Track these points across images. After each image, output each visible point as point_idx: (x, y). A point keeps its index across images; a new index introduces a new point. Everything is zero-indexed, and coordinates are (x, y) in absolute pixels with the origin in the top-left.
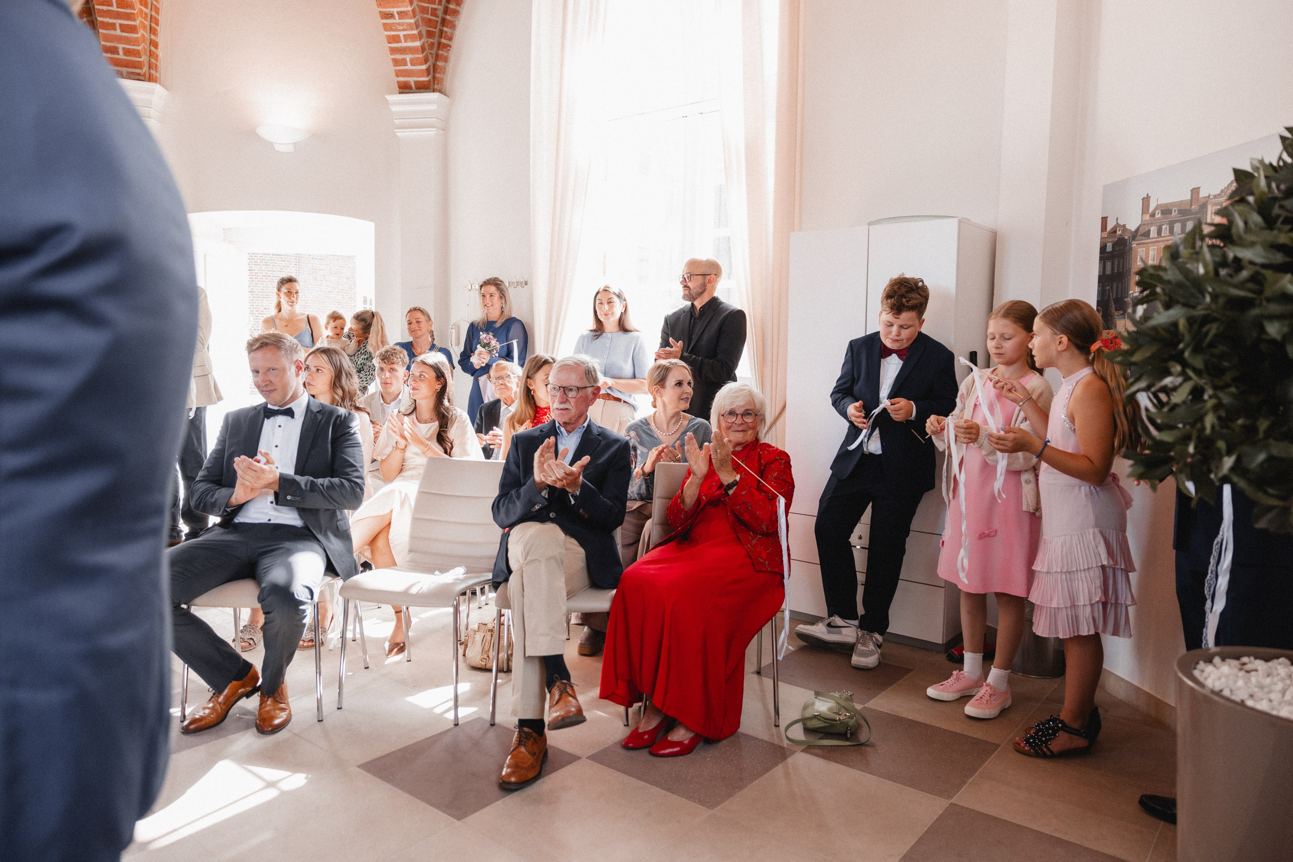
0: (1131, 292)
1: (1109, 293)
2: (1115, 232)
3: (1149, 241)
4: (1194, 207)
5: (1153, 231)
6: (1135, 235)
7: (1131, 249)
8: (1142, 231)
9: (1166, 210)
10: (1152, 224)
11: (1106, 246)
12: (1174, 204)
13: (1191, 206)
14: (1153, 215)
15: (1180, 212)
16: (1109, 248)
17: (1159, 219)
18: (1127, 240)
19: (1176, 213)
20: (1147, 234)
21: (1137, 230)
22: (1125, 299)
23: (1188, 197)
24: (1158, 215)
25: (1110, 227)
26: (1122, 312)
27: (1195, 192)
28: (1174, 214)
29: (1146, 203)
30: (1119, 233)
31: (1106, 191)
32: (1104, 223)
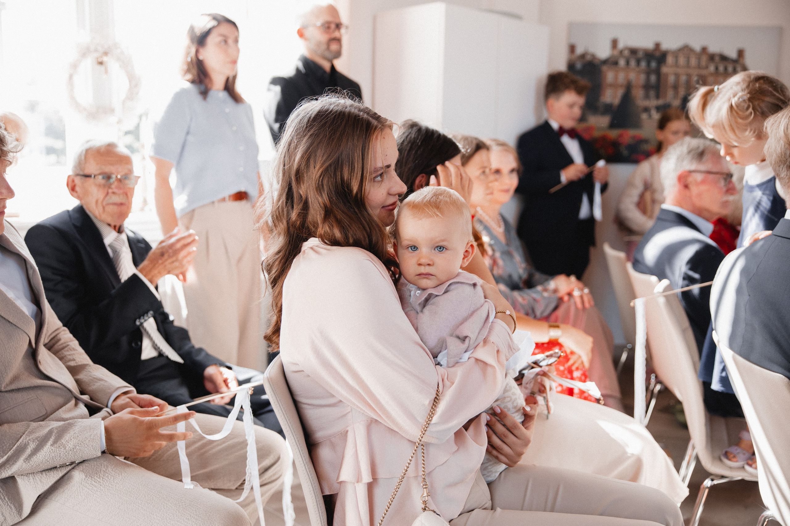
0: (602, 99)
2: (585, 57)
3: (618, 68)
4: (656, 54)
5: (622, 62)
6: (605, 62)
7: (601, 70)
8: (611, 60)
9: (633, 51)
10: (621, 58)
11: (576, 65)
12: (640, 49)
13: (654, 52)
14: (621, 52)
15: (645, 54)
16: (579, 66)
17: (627, 55)
18: (597, 64)
19: (642, 54)
20: (616, 63)
21: (607, 60)
23: (652, 47)
24: (626, 53)
25: (579, 51)
27: (657, 45)
28: (640, 54)
29: (615, 43)
30: (588, 58)
31: (572, 27)
32: (572, 48)
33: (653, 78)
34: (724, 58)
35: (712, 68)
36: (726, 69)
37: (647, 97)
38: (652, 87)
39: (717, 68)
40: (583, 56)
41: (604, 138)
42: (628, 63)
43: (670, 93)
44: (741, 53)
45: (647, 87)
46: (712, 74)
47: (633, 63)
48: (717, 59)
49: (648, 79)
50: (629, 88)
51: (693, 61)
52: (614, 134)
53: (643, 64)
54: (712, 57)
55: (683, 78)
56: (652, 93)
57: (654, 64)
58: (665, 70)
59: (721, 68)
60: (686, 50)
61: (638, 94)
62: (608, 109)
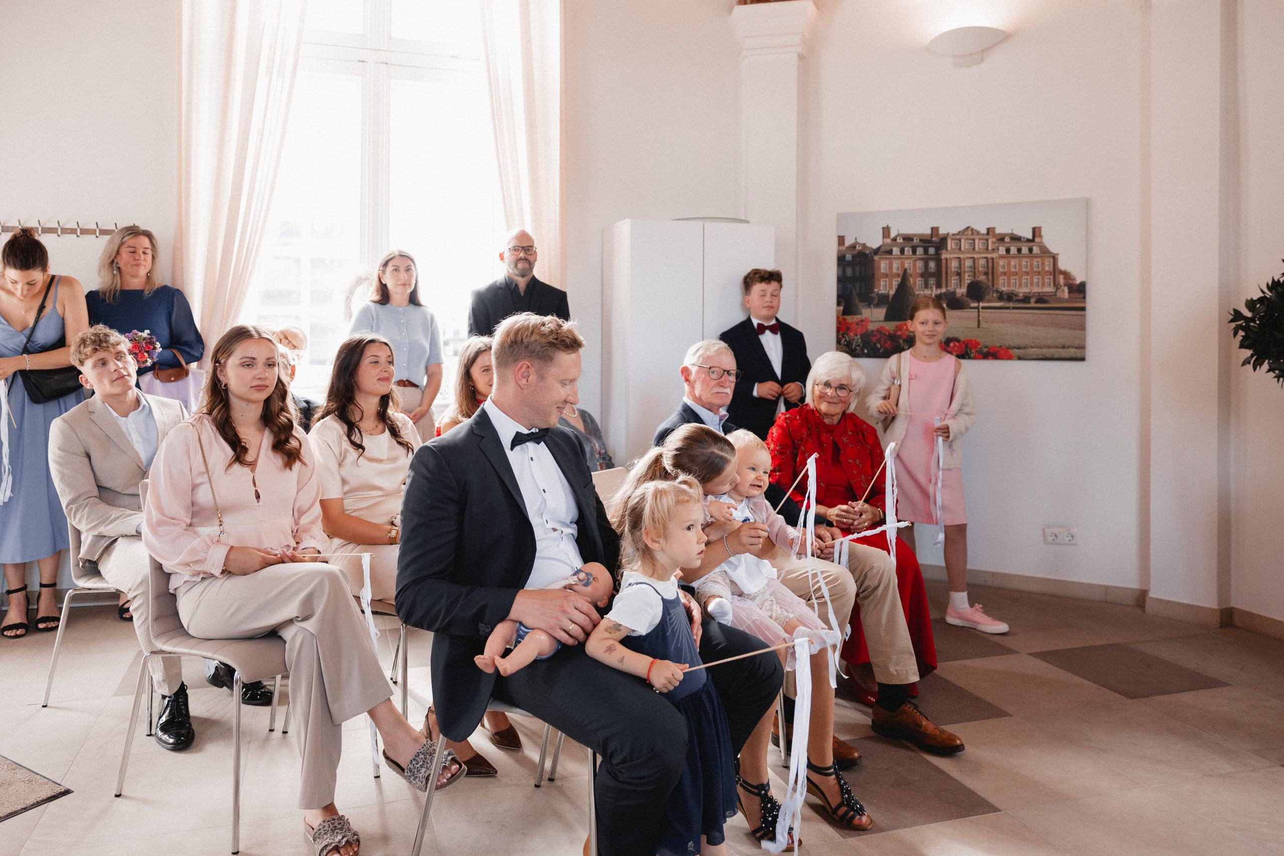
0: (876, 290)
1: (851, 291)
2: (855, 247)
3: (891, 256)
4: (934, 239)
5: (896, 251)
6: (877, 251)
7: (873, 260)
8: (883, 249)
9: (908, 238)
10: (894, 246)
11: (844, 257)
12: (915, 235)
13: (932, 237)
14: (895, 240)
15: (921, 240)
16: (849, 257)
17: (901, 243)
18: (868, 254)
19: (918, 241)
20: (890, 252)
21: (879, 249)
22: (870, 295)
23: (929, 232)
24: (900, 240)
25: (848, 243)
26: (866, 303)
27: (935, 230)
28: (916, 241)
29: (886, 231)
30: (858, 248)
31: (840, 217)
32: (841, 240)
33: (932, 265)
34: (1016, 239)
35: (1002, 250)
36: (1019, 250)
37: (926, 286)
38: (932, 275)
39: (1008, 251)
40: (853, 247)
41: (879, 331)
42: (902, 251)
43: (954, 280)
44: (1036, 231)
45: (926, 275)
46: (1002, 257)
47: (908, 251)
48: (1007, 239)
49: (926, 266)
50: (905, 276)
51: (979, 245)
52: (891, 326)
53: (920, 251)
54: (1001, 239)
55: (968, 263)
56: (932, 281)
57: (932, 251)
58: (944, 256)
59: (1013, 251)
60: (969, 231)
61: (916, 283)
62: (883, 300)
